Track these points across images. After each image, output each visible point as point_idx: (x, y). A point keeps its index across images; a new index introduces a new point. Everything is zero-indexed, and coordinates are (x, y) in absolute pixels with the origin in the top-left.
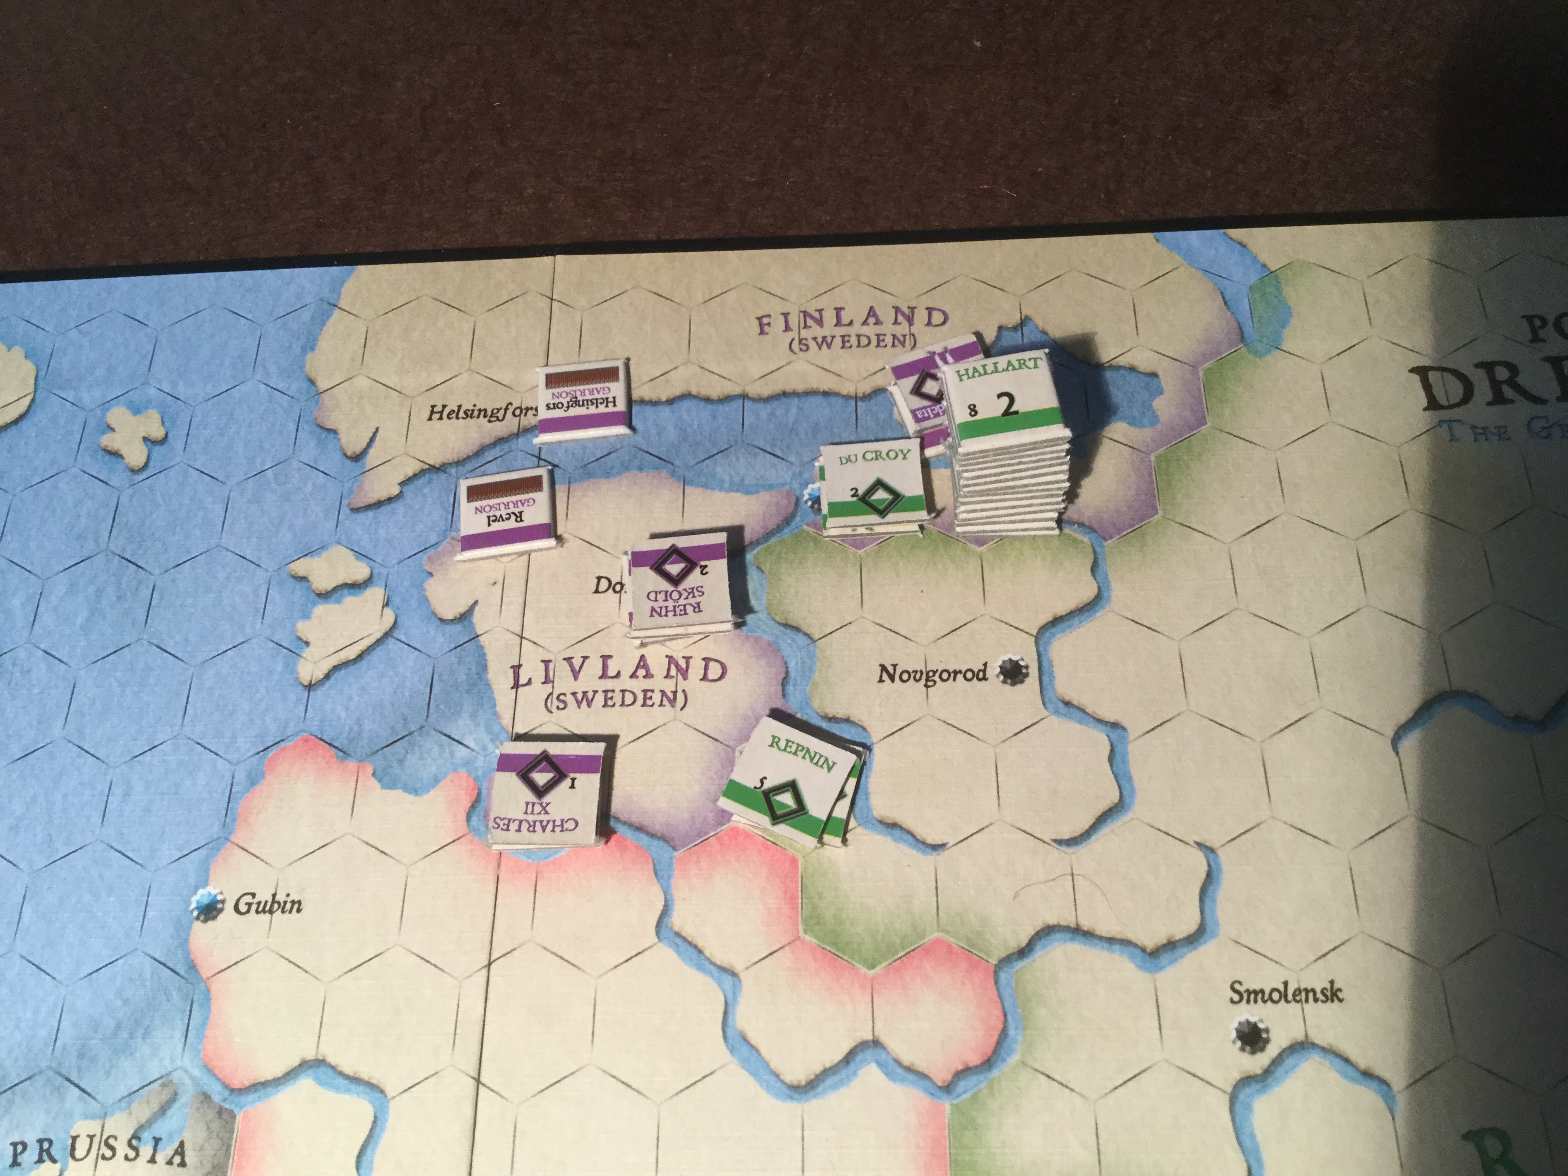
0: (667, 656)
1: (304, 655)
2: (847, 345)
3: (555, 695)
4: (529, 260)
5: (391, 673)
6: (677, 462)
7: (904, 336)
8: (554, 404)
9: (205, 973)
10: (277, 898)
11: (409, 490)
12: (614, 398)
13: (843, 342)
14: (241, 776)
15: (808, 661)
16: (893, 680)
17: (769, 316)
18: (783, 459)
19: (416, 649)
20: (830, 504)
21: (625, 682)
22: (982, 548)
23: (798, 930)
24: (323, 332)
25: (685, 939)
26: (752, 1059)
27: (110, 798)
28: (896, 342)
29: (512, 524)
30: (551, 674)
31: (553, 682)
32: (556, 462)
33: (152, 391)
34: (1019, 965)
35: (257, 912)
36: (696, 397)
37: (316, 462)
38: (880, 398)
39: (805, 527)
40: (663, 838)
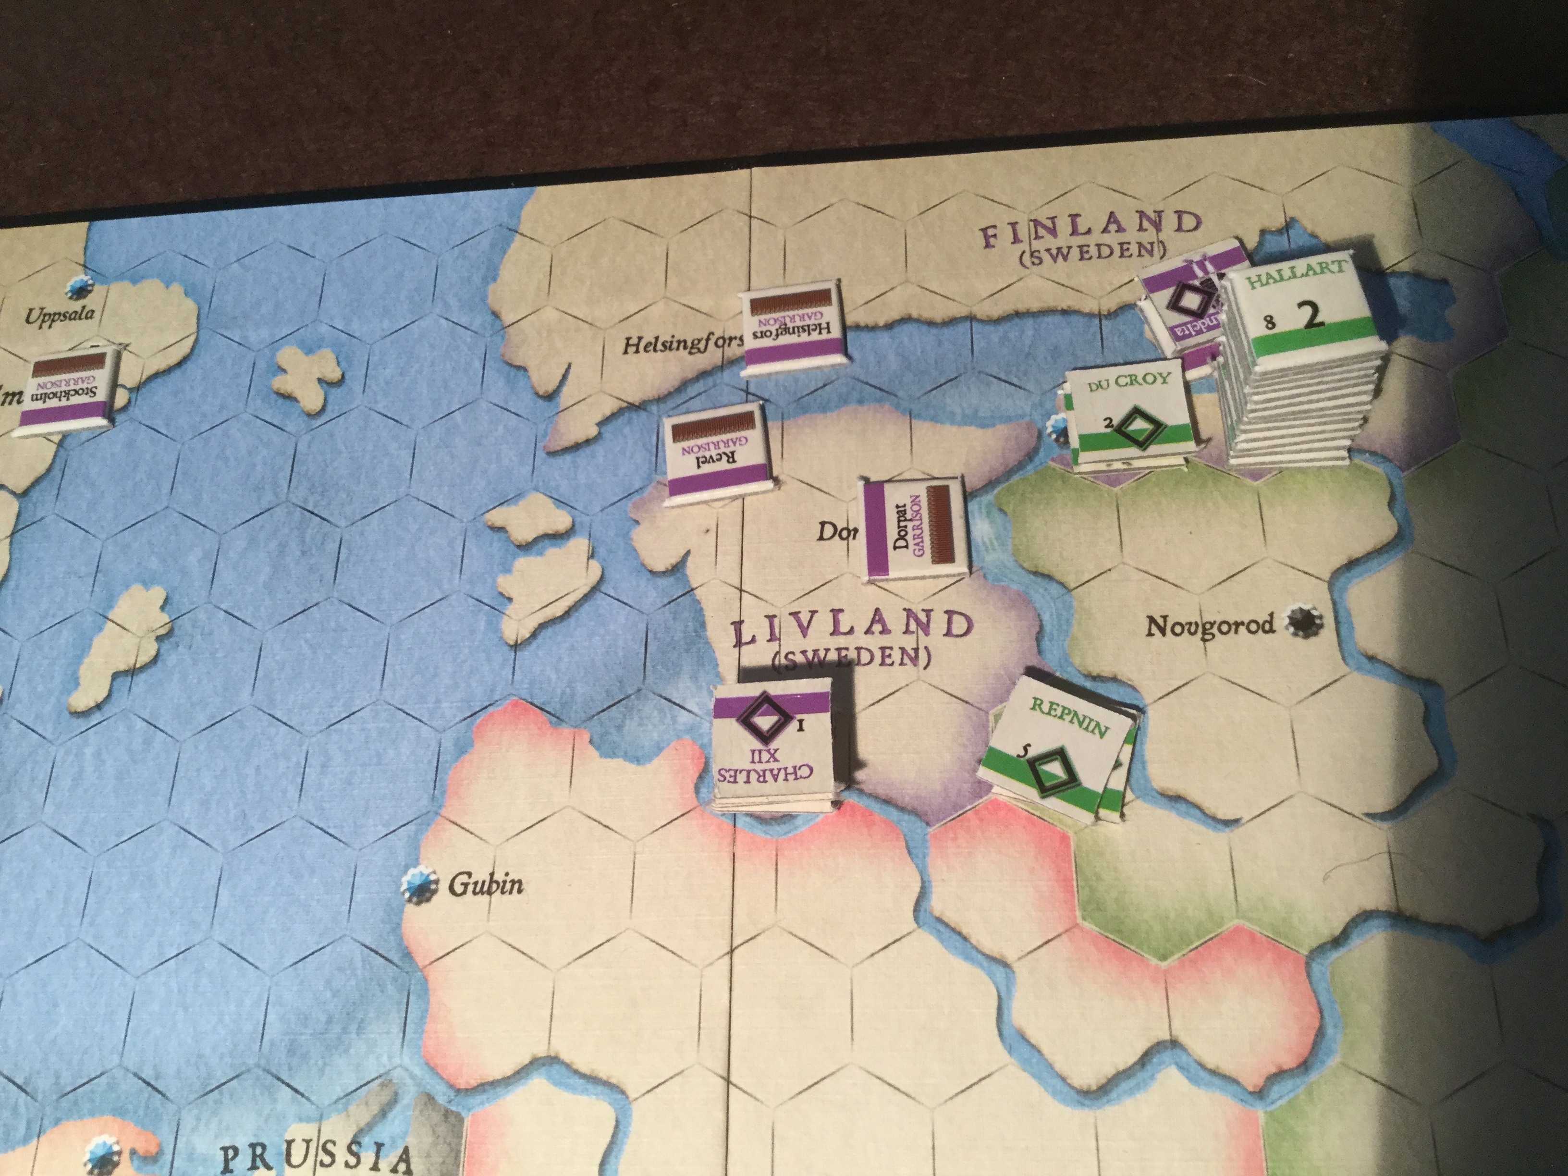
0: (905, 609)
1: (507, 612)
2: (1086, 256)
3: (783, 654)
4: (723, 174)
5: (602, 631)
6: (901, 394)
7: (1152, 244)
8: (761, 332)
9: (421, 961)
10: (496, 878)
11: (608, 429)
12: (828, 324)
13: (1081, 252)
14: (448, 744)
15: (1064, 613)
16: (1163, 632)
17: (995, 227)
18: (1020, 387)
19: (626, 604)
20: (1082, 438)
21: (860, 639)
22: (1258, 482)
23: (1075, 917)
24: (505, 260)
25: (947, 925)
26: (1034, 1060)
27: (307, 770)
28: (1143, 252)
29: (723, 465)
30: (777, 631)
31: (779, 639)
32: (767, 397)
33: (324, 329)
34: (1335, 955)
35: (474, 893)
36: (918, 321)
37: (506, 402)
38: (1128, 315)
39: (1051, 463)
40: (914, 812)
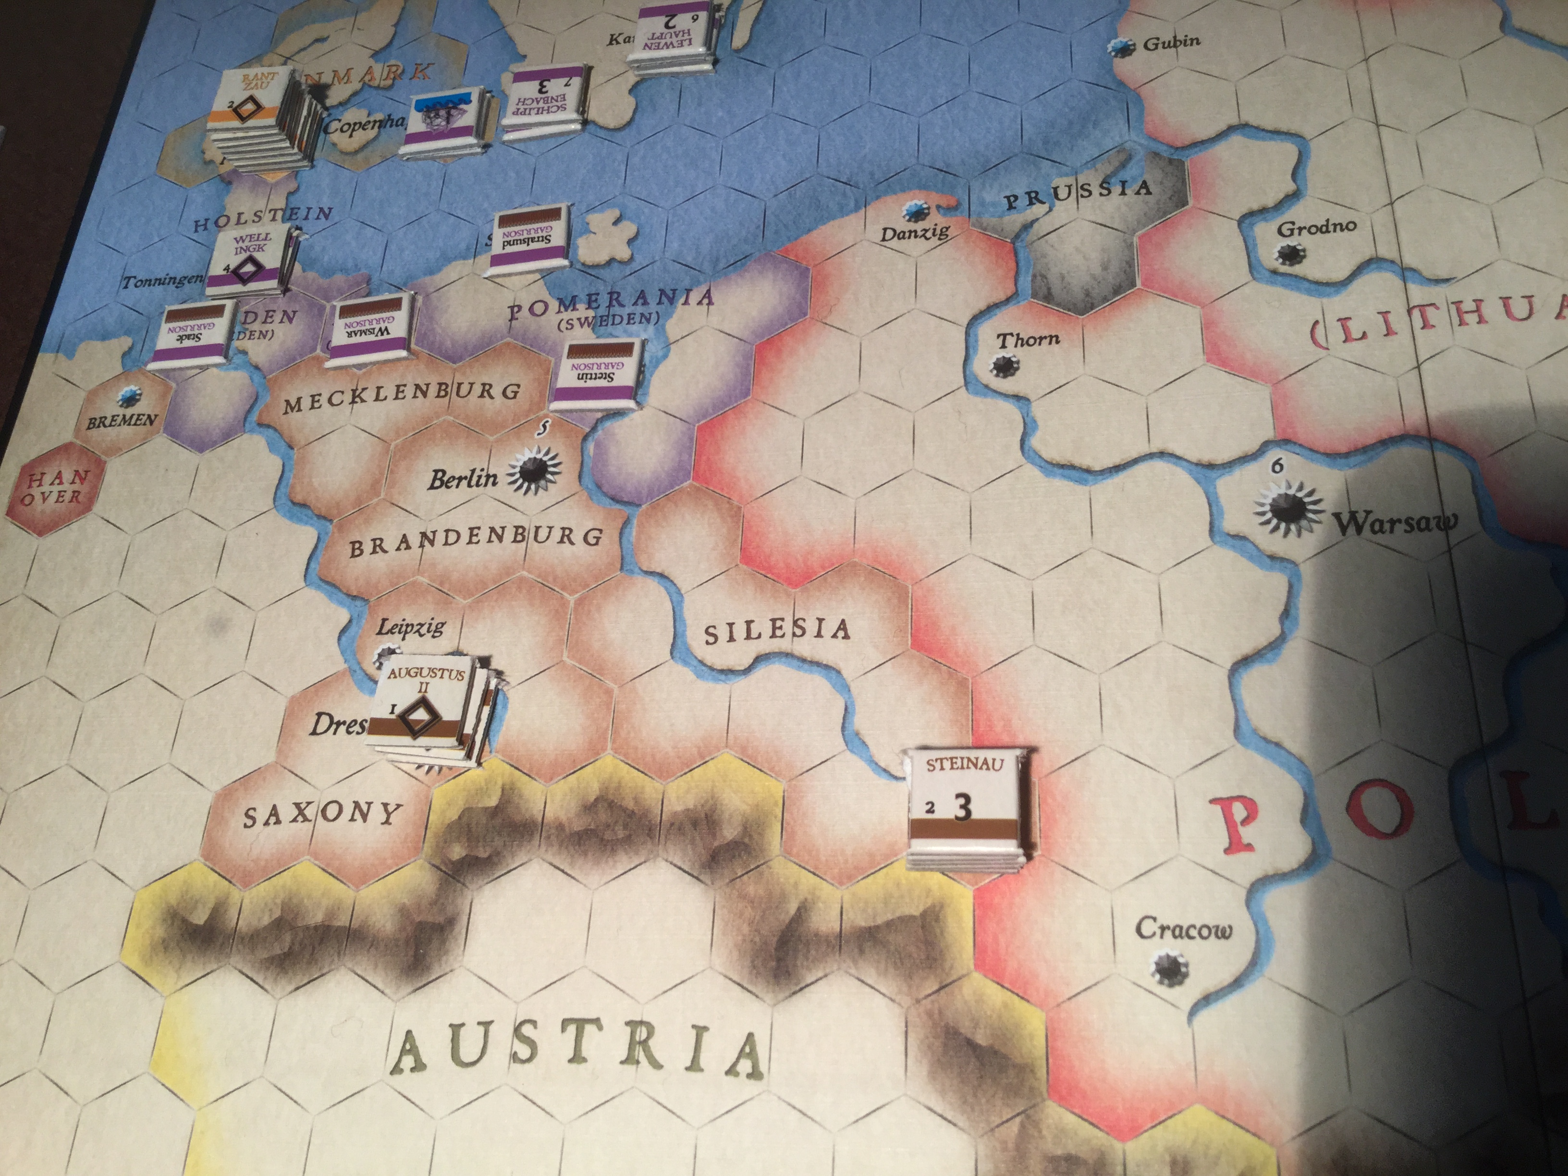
25: (1528, 33)
35: (1164, 47)
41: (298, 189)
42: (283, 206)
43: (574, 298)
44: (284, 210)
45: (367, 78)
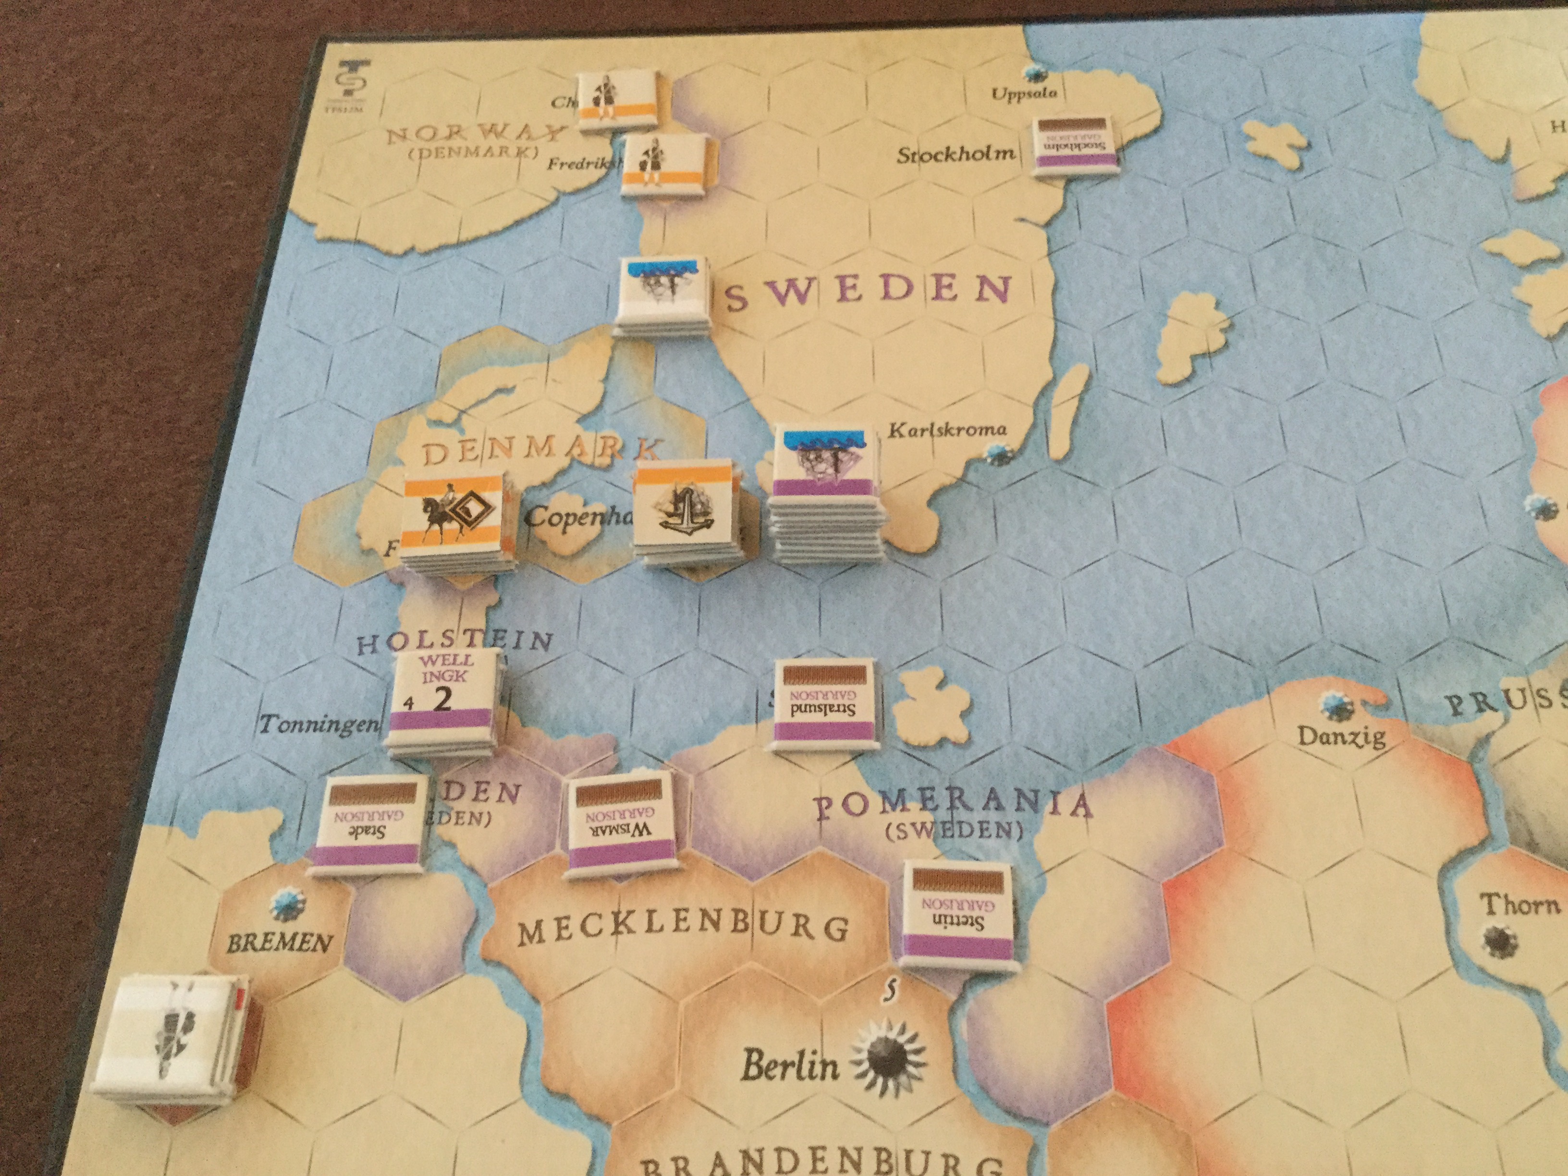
1: (1532, 315)
14: (1522, 412)
24: (1419, 64)
27: (1403, 426)
33: (1278, 109)
37: (1463, 164)
41: (500, 601)
42: (482, 625)
43: (901, 791)
44: (485, 633)
45: (576, 451)
